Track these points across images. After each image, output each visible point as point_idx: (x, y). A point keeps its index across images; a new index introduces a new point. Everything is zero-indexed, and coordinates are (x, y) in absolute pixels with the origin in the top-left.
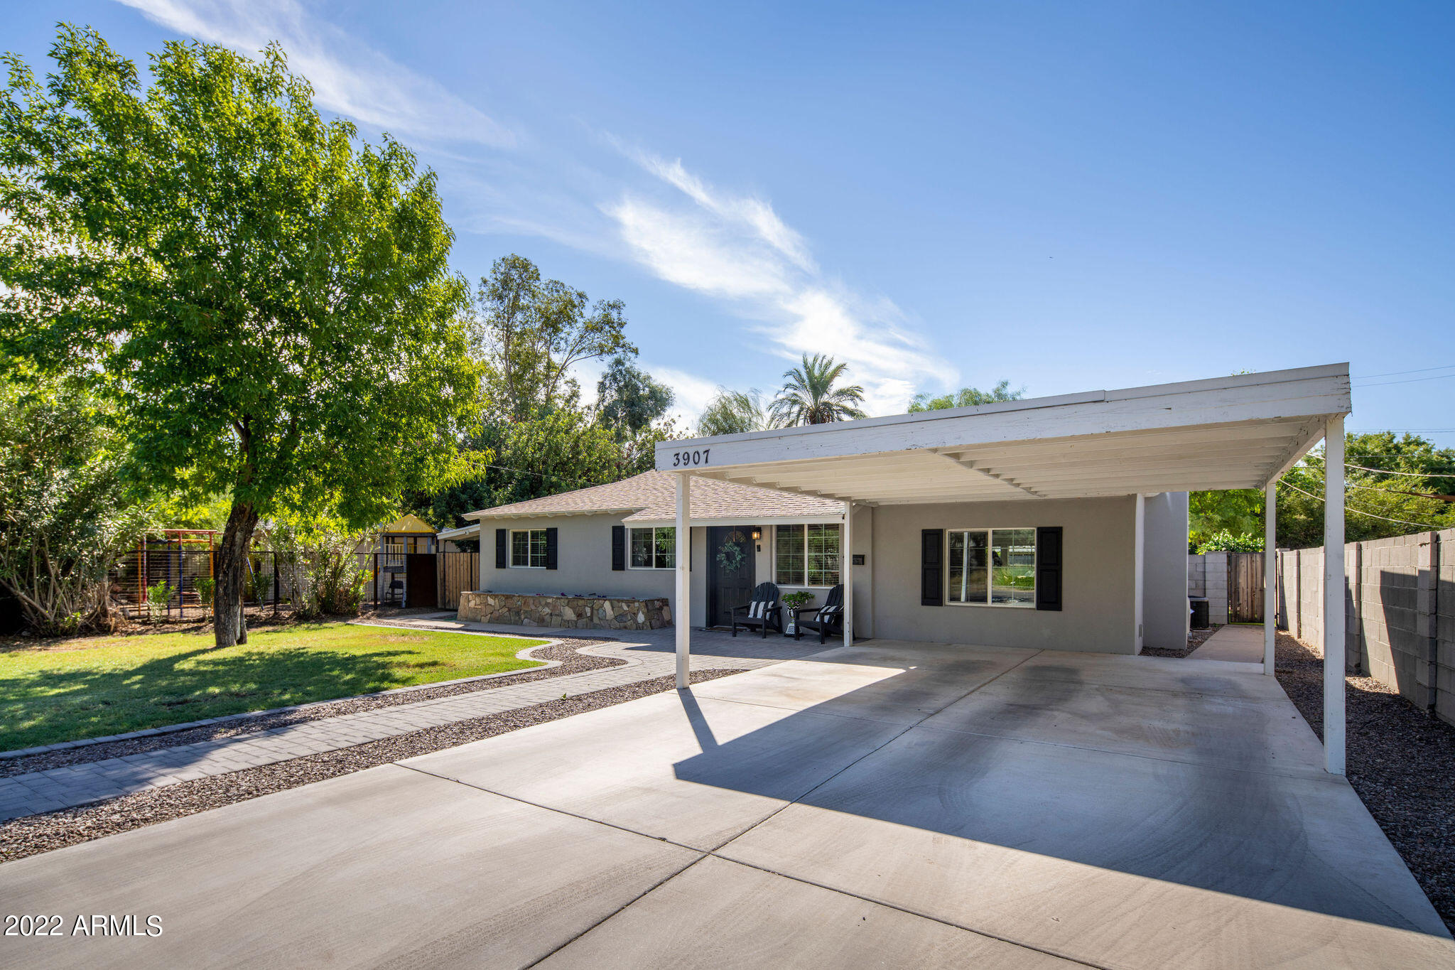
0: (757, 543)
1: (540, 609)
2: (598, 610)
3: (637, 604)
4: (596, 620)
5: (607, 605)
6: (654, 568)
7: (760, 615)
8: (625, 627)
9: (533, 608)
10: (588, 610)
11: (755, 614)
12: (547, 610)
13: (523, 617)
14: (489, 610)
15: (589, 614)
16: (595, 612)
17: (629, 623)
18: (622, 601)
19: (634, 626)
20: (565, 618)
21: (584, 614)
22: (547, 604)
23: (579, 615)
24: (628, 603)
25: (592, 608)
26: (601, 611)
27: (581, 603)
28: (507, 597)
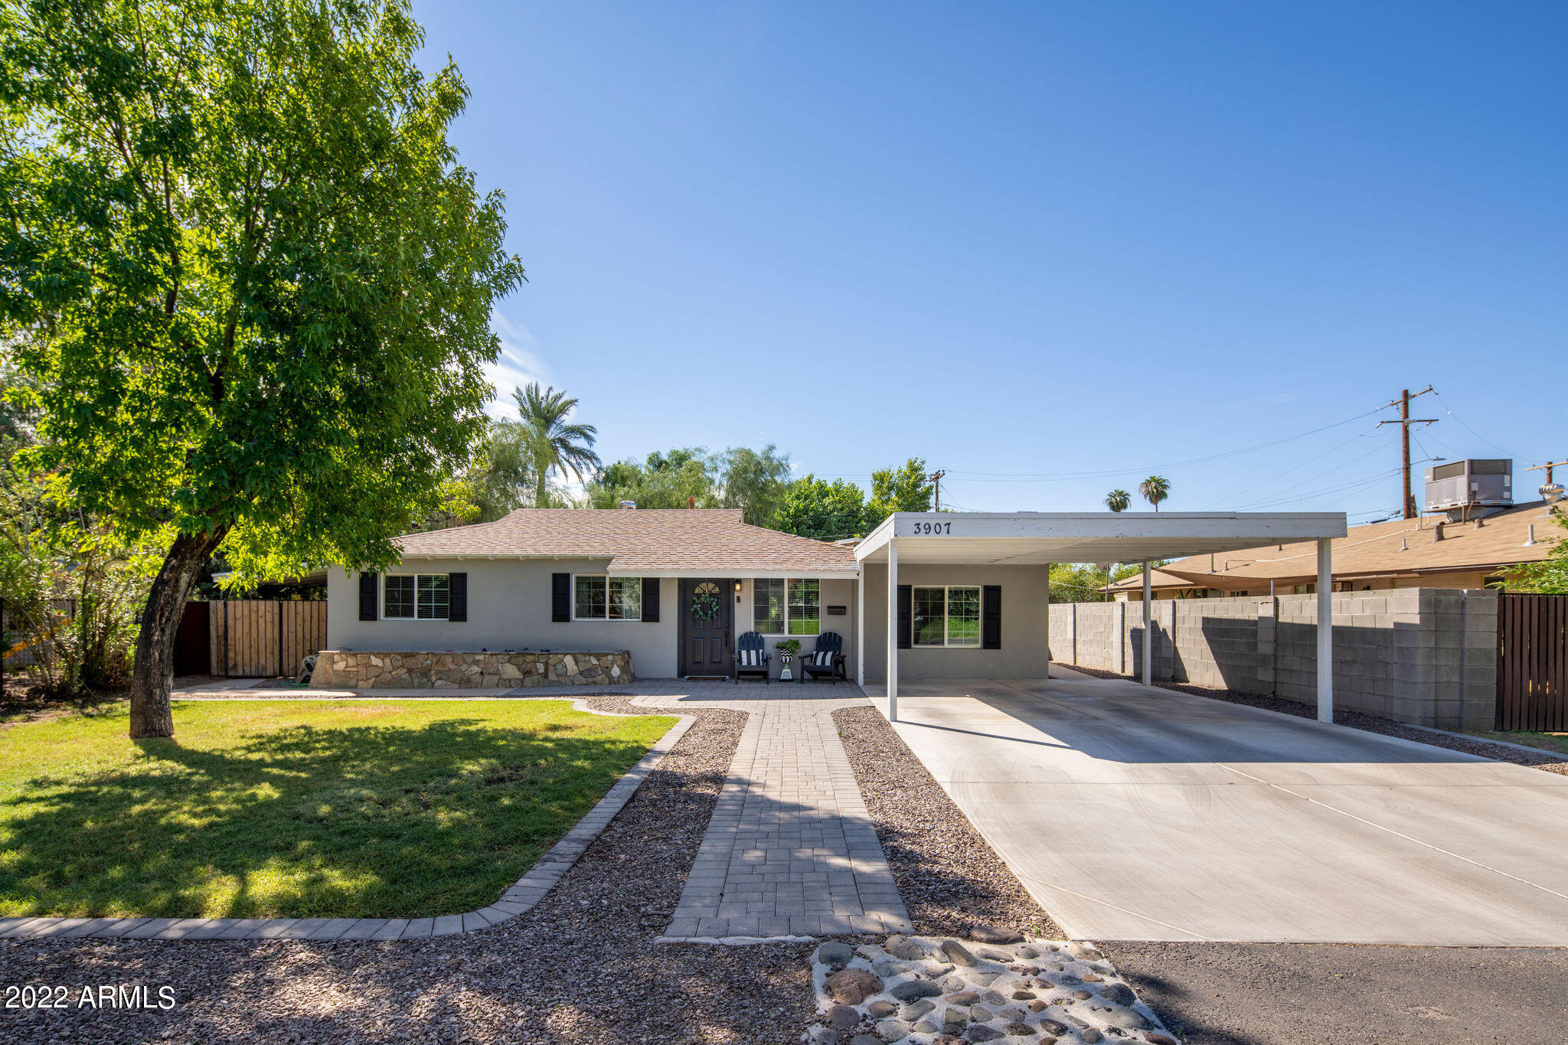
0: (736, 595)
1: (464, 667)
2: (555, 666)
3: (610, 657)
4: (552, 677)
5: (569, 660)
6: (607, 619)
7: (754, 662)
8: (595, 683)
9: (452, 667)
10: (541, 667)
11: (749, 662)
12: (476, 669)
13: (434, 678)
14: (372, 672)
15: (542, 671)
16: (551, 668)
17: (600, 678)
18: (590, 655)
19: (607, 681)
20: (505, 676)
21: (534, 670)
22: (476, 663)
23: (527, 673)
24: (598, 656)
25: (546, 664)
26: (559, 666)
27: (529, 658)
28: (406, 656)
